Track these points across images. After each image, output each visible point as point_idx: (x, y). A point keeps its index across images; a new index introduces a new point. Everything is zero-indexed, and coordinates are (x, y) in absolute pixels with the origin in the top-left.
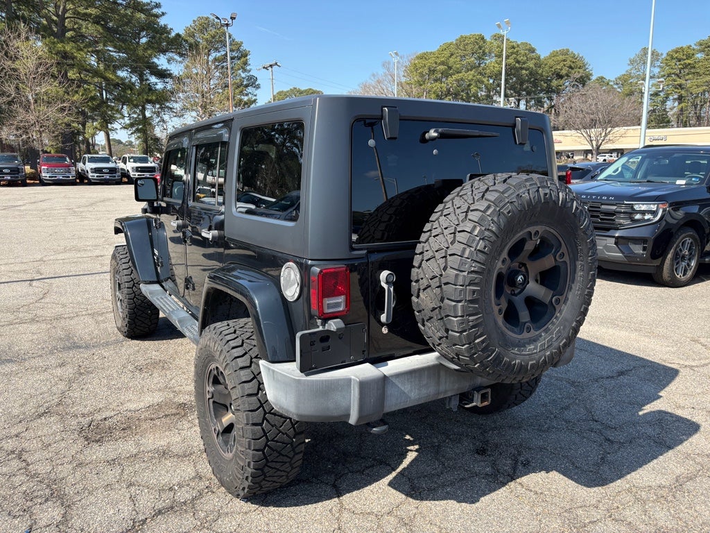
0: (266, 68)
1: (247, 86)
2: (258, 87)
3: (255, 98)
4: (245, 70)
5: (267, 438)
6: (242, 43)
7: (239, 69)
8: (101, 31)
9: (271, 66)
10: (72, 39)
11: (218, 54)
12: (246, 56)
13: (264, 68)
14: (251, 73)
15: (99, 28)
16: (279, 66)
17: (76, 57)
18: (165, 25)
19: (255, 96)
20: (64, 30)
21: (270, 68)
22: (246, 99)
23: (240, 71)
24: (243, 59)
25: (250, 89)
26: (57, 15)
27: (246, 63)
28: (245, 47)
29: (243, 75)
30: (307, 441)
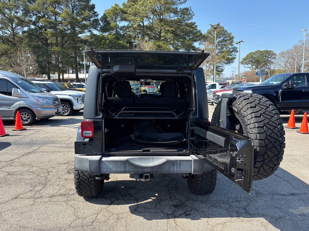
0: (237, 44)
1: (232, 52)
2: (237, 52)
3: (235, 56)
4: (231, 45)
5: (79, 176)
6: (231, 33)
7: (229, 45)
8: (173, 36)
9: (239, 42)
10: (163, 40)
11: (220, 39)
12: (233, 39)
13: (236, 43)
14: (234, 46)
15: (172, 35)
16: (243, 42)
17: (163, 47)
18: (200, 30)
19: (236, 55)
20: (160, 37)
21: (239, 43)
22: (231, 57)
23: (229, 46)
24: (231, 40)
25: (233, 53)
26: (158, 32)
27: (232, 42)
28: (232, 35)
29: (230, 47)
30: (122, 187)
